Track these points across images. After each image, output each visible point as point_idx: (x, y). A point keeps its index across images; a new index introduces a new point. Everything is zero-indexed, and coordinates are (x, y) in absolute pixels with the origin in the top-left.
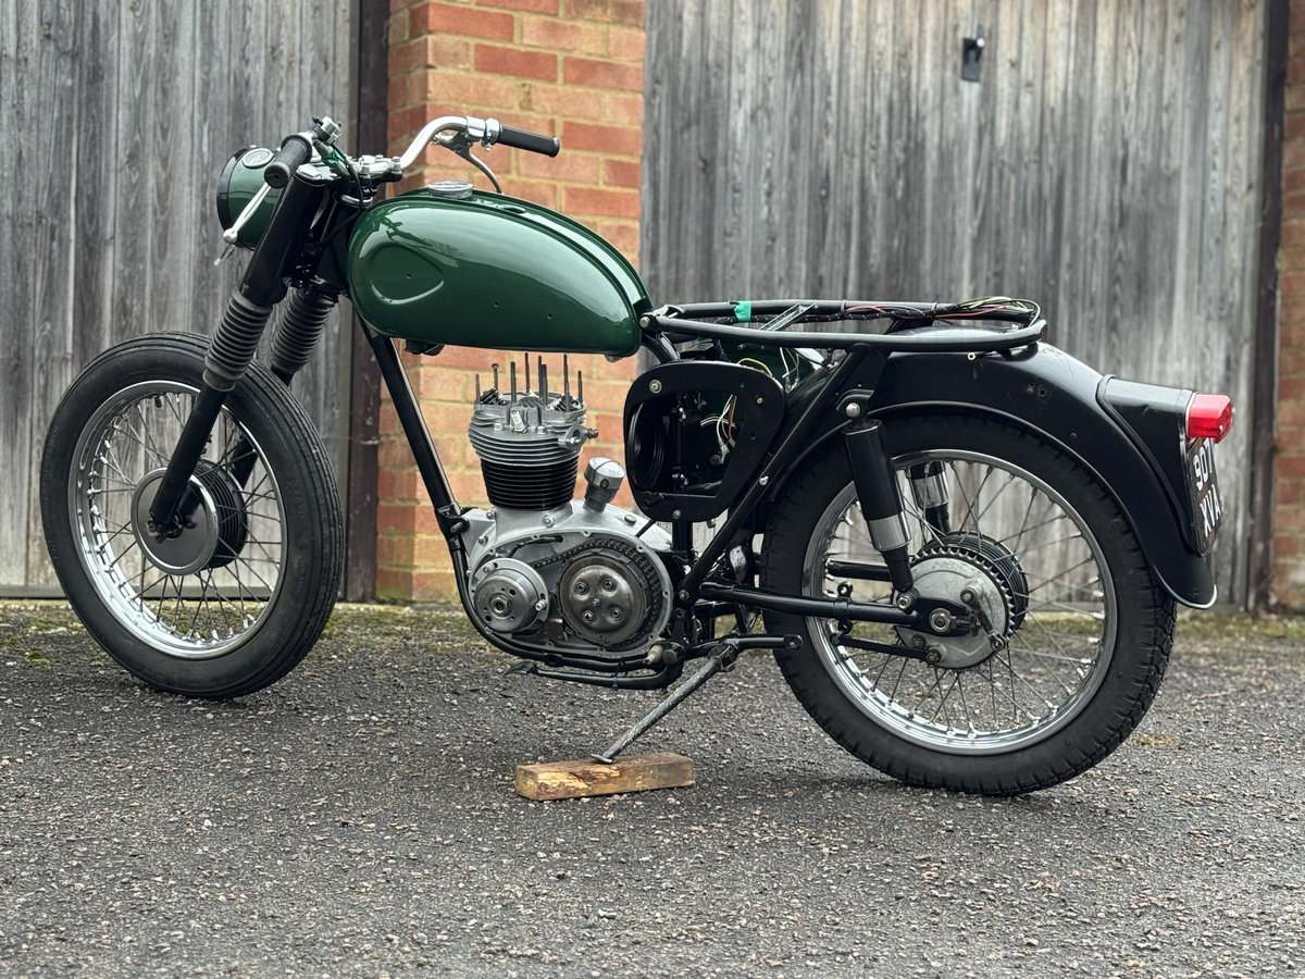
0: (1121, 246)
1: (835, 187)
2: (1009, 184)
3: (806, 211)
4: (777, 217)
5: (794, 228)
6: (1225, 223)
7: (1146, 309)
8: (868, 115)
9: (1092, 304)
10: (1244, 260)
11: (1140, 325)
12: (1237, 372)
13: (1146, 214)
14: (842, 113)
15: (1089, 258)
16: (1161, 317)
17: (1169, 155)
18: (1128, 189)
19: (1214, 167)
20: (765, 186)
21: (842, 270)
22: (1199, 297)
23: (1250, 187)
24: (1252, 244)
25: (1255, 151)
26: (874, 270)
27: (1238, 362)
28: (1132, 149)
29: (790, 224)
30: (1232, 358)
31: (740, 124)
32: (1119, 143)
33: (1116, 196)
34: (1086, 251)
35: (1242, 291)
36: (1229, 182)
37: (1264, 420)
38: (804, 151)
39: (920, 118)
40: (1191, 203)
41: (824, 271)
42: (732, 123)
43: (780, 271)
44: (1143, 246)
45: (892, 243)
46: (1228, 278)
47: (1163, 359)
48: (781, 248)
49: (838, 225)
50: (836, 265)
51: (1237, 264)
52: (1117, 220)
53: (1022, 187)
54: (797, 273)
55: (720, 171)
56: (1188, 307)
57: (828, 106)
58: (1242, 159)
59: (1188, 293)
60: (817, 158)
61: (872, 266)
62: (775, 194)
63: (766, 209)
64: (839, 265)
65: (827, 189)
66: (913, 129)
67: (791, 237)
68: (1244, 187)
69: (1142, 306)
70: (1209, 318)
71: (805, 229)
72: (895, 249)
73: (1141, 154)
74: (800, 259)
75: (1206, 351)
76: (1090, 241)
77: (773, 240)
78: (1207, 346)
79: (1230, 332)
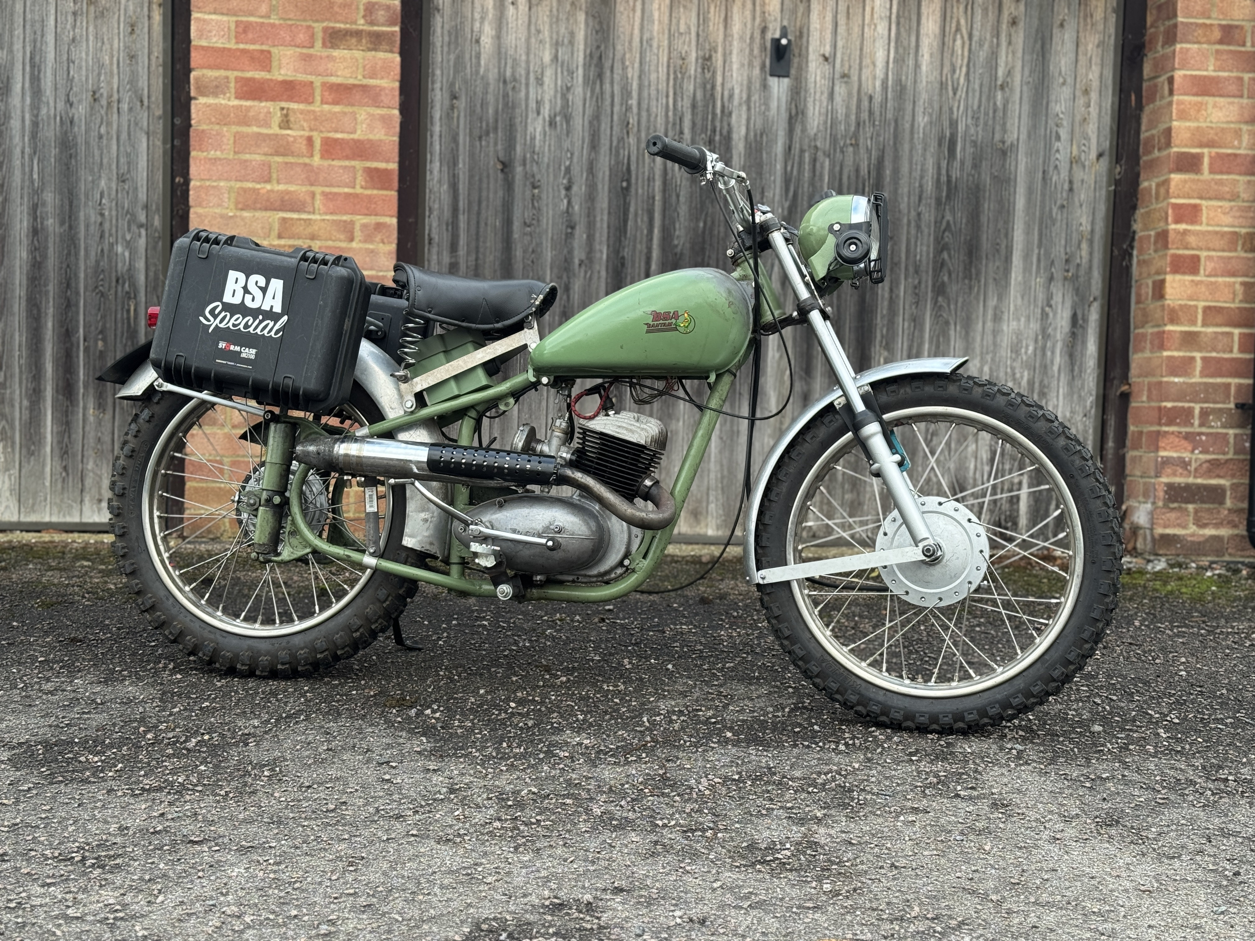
0: (948, 217)
1: (637, 179)
2: (822, 167)
3: (606, 200)
4: (577, 208)
5: (595, 217)
6: (1071, 190)
7: (978, 274)
8: (671, 114)
9: (917, 272)
10: (1093, 223)
11: (971, 288)
12: (1084, 328)
13: (977, 187)
14: (644, 114)
15: (913, 231)
16: (995, 279)
17: (1004, 130)
18: (957, 164)
19: (1058, 138)
20: (565, 181)
21: (645, 251)
22: (1039, 260)
23: (1100, 155)
24: (1102, 209)
25: (1107, 119)
26: (678, 250)
27: (1085, 320)
28: (961, 128)
29: (590, 213)
30: (1080, 316)
31: (539, 129)
32: (946, 124)
33: (944, 172)
34: (909, 222)
35: (1091, 254)
36: (1075, 152)
37: (1117, 372)
38: (604, 148)
39: (727, 113)
40: (1030, 173)
41: (626, 253)
42: (530, 129)
43: (579, 254)
44: (974, 216)
45: (698, 227)
46: (1075, 241)
47: (997, 318)
48: (580, 234)
49: (640, 212)
50: (638, 246)
51: (1086, 226)
52: (944, 194)
53: (837, 169)
54: (598, 255)
55: (519, 169)
56: (1026, 270)
57: (628, 109)
58: (1092, 129)
59: (1027, 257)
60: (618, 154)
61: (676, 246)
62: (575, 189)
63: (565, 201)
64: (641, 247)
65: (628, 181)
66: (718, 124)
67: (591, 226)
68: (1093, 155)
69: (973, 271)
70: (1051, 279)
71: (605, 218)
72: (700, 231)
73: (972, 131)
74: (600, 243)
75: (1047, 309)
76: (913, 214)
77: (573, 228)
78: (1051, 306)
79: (1077, 291)
